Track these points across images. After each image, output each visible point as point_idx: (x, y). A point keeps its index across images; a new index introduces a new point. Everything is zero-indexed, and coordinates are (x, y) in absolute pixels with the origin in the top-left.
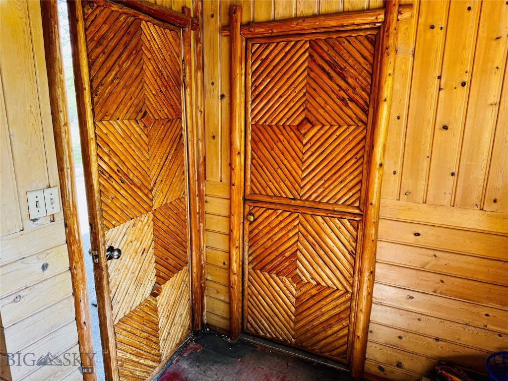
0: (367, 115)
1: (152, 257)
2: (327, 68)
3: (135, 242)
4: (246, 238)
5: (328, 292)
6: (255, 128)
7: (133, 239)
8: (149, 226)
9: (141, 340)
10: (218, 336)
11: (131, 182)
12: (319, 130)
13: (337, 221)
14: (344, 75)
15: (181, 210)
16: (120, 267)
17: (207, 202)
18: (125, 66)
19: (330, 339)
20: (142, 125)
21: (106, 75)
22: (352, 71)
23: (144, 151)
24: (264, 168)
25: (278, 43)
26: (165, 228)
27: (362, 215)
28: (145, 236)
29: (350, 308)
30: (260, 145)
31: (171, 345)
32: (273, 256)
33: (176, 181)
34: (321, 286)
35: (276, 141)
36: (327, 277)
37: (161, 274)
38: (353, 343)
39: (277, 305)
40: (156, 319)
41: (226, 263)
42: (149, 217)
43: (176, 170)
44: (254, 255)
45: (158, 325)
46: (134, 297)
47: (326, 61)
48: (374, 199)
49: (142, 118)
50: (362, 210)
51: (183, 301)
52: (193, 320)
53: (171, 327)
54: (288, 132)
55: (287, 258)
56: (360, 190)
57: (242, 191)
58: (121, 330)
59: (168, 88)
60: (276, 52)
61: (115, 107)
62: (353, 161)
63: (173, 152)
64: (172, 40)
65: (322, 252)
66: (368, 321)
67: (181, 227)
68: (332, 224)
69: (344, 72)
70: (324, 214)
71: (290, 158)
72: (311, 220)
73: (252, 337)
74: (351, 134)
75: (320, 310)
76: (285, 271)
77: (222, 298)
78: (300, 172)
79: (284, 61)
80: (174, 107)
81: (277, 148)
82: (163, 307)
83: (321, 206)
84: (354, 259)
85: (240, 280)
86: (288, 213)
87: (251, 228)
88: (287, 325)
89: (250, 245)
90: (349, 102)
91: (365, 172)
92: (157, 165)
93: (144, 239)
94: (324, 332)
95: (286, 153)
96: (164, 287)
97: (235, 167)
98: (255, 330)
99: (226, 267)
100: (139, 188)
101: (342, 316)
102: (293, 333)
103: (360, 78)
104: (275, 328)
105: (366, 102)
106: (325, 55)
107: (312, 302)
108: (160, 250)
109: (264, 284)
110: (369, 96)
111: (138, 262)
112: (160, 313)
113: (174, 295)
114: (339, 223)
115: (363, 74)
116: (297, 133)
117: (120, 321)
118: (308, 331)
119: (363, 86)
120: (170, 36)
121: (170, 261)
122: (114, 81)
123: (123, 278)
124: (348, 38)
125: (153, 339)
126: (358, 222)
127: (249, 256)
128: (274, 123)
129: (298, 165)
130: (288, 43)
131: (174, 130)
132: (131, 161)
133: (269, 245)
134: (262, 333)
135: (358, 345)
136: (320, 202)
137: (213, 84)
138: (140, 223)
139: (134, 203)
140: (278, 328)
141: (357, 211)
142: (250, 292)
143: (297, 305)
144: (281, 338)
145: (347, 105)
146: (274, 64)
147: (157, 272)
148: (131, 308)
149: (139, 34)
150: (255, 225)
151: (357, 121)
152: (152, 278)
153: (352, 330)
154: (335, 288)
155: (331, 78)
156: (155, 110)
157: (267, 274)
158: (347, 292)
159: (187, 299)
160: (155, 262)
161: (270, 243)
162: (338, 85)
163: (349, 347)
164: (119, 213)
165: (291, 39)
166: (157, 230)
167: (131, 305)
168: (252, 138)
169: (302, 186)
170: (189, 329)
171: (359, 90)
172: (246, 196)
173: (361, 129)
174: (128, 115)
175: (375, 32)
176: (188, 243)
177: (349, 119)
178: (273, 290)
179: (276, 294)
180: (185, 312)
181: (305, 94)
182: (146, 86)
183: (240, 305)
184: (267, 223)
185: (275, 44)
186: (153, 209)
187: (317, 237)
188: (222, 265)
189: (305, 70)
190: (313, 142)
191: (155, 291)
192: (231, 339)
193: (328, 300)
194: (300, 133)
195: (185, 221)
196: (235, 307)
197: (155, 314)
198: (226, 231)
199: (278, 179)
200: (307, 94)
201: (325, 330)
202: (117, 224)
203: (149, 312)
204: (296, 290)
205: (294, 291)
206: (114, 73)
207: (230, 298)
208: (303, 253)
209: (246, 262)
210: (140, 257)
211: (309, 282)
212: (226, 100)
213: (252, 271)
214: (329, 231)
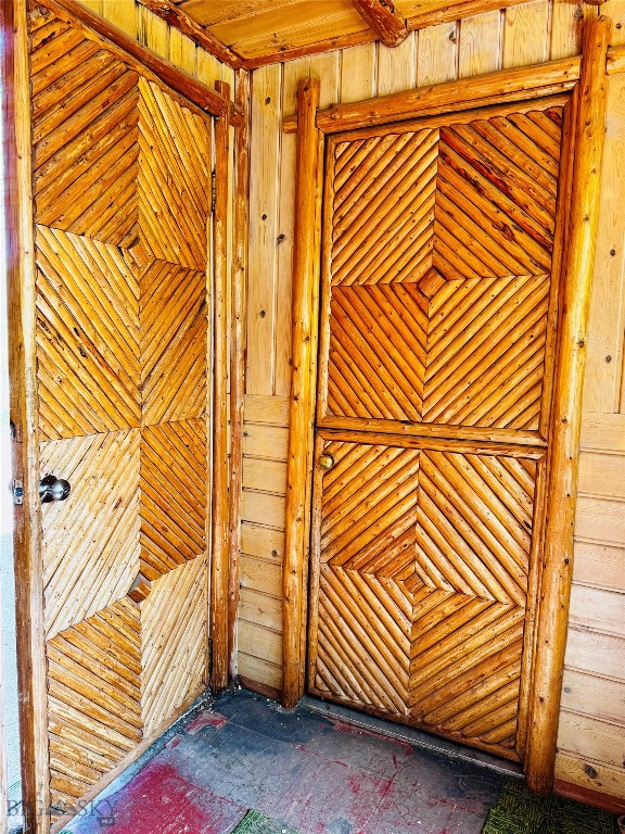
0: (551, 254)
1: (135, 520)
2: (473, 173)
3: (101, 480)
4: (318, 504)
5: (478, 607)
6: (338, 292)
7: (100, 472)
8: (132, 455)
9: (102, 684)
10: (259, 700)
11: (101, 360)
12: (458, 289)
13: (494, 461)
14: (505, 185)
15: (196, 441)
16: (68, 523)
17: (246, 434)
18: (104, 143)
19: (482, 708)
20: (128, 261)
21: (64, 146)
22: (521, 175)
23: (129, 310)
24: (354, 366)
25: (383, 138)
26: (164, 468)
27: (546, 448)
28: (124, 474)
29: (521, 640)
30: (347, 323)
31: (164, 708)
32: (368, 537)
33: (189, 384)
34: (462, 596)
35: (376, 314)
36: (475, 577)
37: (152, 557)
38: (530, 714)
39: (376, 637)
40: (135, 648)
41: (278, 553)
42: (133, 438)
43: (190, 363)
44: (332, 536)
45: (138, 660)
46: (93, 592)
47: (472, 163)
48: (569, 410)
49: (129, 247)
50: (546, 437)
51: (192, 622)
52: (211, 666)
53: (165, 672)
54: (400, 296)
55: (395, 540)
56: (540, 398)
57: (313, 411)
58: (60, 654)
59: (183, 210)
60: (379, 153)
61: (78, 210)
62: (526, 342)
63: (186, 328)
64: (193, 129)
65: (464, 527)
66: (561, 666)
67: (195, 475)
68: (484, 468)
69: (505, 179)
70: (468, 450)
71: (403, 345)
72: (443, 461)
73: (324, 705)
74: (520, 290)
75: (461, 647)
76: (390, 566)
77: (269, 623)
78: (421, 370)
79: (395, 168)
80: (193, 247)
81: (378, 328)
82: (153, 624)
83: (461, 434)
84: (531, 537)
85: (305, 585)
86: (398, 451)
87: (327, 484)
88: (395, 679)
89: (324, 515)
90: (514, 231)
91: (549, 363)
92: (154, 344)
93: (121, 479)
94: (469, 692)
95: (395, 336)
96: (156, 584)
97: (299, 366)
98: (331, 690)
99: (279, 560)
100: (117, 377)
101: (507, 657)
102: (406, 694)
103: (537, 187)
104: (370, 685)
105: (548, 231)
106: (469, 151)
107: (445, 629)
108: (152, 508)
109: (350, 594)
110: (554, 218)
111: (107, 521)
112: (145, 637)
113: (175, 606)
114: (499, 466)
115: (541, 179)
116: (418, 296)
117: (59, 634)
118: (436, 690)
119: (543, 202)
120: (190, 122)
121: (171, 534)
122: (81, 163)
123: (74, 546)
124: (512, 118)
125: (128, 688)
126: (537, 462)
127: (323, 537)
128: (373, 282)
129: (418, 358)
130: (401, 136)
131: (190, 289)
132: (104, 320)
133: (361, 515)
134: (344, 697)
135: (541, 718)
136: (460, 426)
137: (264, 217)
138: (115, 445)
139: (104, 403)
140: (376, 686)
141: (535, 441)
142: (323, 611)
143: (416, 636)
144: (382, 706)
145: (512, 238)
146: (375, 174)
147: (144, 552)
148: (86, 612)
149: (133, 97)
150: (334, 475)
151: (531, 266)
152: (133, 562)
153: (526, 688)
154: (492, 599)
155: (480, 191)
156: (156, 241)
157: (355, 573)
158: (516, 606)
159: (200, 621)
160: (141, 530)
161: (363, 511)
162: (494, 203)
163: (520, 727)
164: (72, 414)
165: (406, 129)
166: (148, 468)
167: (86, 606)
168: (334, 312)
169: (424, 397)
170: (203, 682)
171: (534, 209)
172: (319, 421)
173: (540, 280)
174: (104, 234)
175: (562, 102)
176: (208, 510)
177: (517, 264)
178: (368, 606)
179: (373, 615)
180: (196, 646)
181: (432, 224)
182: (141, 195)
183: (303, 637)
184: (356, 473)
185: (378, 139)
186: (142, 425)
187: (454, 495)
188: (270, 556)
189: (431, 181)
190: (446, 311)
191: (137, 589)
192: (284, 706)
193: (479, 624)
194: (424, 295)
195: (203, 465)
196: (292, 641)
197: (134, 637)
198: (281, 489)
199: (380, 386)
200: (436, 223)
201: (471, 688)
202: (67, 434)
203: (122, 630)
204: (413, 605)
205: (409, 608)
206: (80, 146)
207: (284, 623)
208: (428, 529)
209: (317, 550)
210: (110, 512)
211: (439, 589)
212: (287, 245)
213: (328, 569)
214: (478, 483)
